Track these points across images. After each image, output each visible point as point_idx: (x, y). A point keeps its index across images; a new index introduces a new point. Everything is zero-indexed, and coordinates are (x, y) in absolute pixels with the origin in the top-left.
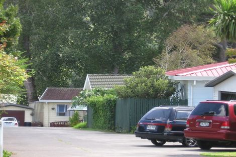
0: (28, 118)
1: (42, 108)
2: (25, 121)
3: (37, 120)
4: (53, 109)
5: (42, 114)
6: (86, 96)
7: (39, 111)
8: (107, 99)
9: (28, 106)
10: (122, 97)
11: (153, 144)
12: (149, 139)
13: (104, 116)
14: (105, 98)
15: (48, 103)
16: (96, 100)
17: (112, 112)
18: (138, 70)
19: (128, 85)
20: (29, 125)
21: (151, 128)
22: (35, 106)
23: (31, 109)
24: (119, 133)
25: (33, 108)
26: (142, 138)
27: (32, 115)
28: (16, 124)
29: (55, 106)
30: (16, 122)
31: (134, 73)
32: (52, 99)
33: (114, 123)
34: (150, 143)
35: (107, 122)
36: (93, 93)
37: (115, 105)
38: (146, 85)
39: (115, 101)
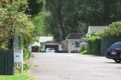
0: (60, 49)
1: (68, 43)
2: (59, 50)
3: (65, 50)
4: (73, 44)
5: (67, 46)
6: (87, 37)
7: (66, 45)
8: (96, 39)
9: (60, 42)
10: (103, 37)
11: (115, 62)
12: (113, 59)
13: (95, 47)
14: (95, 38)
15: (70, 41)
16: (91, 39)
17: (99, 45)
18: (112, 24)
19: (106, 32)
20: (61, 52)
21: (114, 53)
22: (64, 43)
23: (62, 44)
24: (102, 56)
25: (63, 43)
26: (109, 58)
27: (62, 47)
28: (54, 52)
29: (74, 43)
30: (54, 51)
31: (109, 25)
32: (72, 39)
33: (100, 51)
34: (114, 61)
35: (96, 50)
36: (90, 36)
37: (100, 42)
38: (115, 31)
39: (100, 40)
